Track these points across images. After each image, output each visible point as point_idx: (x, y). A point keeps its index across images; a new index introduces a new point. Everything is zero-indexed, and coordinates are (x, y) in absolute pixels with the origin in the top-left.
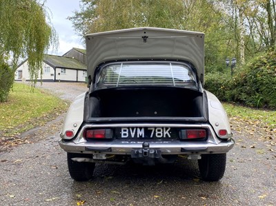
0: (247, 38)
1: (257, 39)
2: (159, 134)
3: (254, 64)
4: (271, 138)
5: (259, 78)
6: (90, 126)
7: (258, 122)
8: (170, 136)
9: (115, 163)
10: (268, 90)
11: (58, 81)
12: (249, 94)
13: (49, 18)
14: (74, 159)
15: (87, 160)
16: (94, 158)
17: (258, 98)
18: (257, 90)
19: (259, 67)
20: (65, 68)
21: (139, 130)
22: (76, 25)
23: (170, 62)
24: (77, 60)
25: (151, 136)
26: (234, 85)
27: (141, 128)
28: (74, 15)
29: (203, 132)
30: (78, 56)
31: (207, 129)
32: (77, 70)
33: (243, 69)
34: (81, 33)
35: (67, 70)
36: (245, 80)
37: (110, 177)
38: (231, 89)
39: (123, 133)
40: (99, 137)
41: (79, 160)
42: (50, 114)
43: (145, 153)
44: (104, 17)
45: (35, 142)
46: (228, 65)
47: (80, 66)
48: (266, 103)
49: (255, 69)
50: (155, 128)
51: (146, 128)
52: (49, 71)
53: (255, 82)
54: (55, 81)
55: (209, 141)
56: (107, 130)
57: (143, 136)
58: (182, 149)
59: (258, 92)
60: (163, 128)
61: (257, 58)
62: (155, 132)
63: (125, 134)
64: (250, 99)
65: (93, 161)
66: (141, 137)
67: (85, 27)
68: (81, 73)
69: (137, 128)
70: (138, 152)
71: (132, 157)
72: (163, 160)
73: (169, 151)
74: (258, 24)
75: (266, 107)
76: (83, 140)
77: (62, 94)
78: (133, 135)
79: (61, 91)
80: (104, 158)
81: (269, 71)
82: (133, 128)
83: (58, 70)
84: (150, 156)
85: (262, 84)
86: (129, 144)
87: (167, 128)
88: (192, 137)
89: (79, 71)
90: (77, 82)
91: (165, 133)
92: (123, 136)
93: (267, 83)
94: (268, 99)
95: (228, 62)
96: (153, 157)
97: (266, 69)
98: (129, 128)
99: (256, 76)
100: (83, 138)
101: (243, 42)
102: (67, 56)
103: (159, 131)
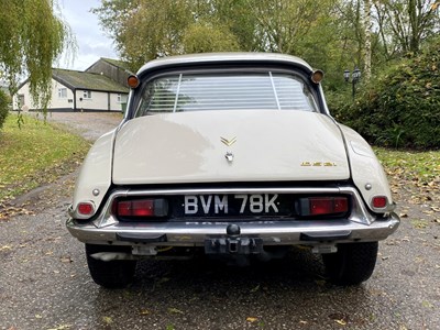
0: (375, 37)
1: (389, 39)
2: (256, 207)
3: (390, 78)
4: (429, 199)
5: (400, 99)
6: (126, 193)
7: (400, 171)
8: (276, 210)
9: (173, 257)
10: (414, 119)
11: (79, 110)
12: (382, 126)
13: (58, 7)
14: (96, 256)
15: (121, 256)
16: (135, 252)
17: (397, 132)
18: (396, 120)
19: (399, 81)
20: (89, 90)
21: (217, 199)
22: (104, 21)
23: (270, 70)
24: (108, 77)
25: (242, 211)
26: (357, 111)
27: (221, 196)
28: (101, 5)
29: (343, 201)
30: (109, 71)
31: (349, 196)
32: (109, 92)
33: (371, 86)
34: (112, 33)
35: (92, 93)
36: (375, 103)
37: (166, 279)
38: (352, 118)
39: (187, 205)
40: (143, 213)
41: (106, 257)
42: (66, 162)
43: (233, 246)
44: (148, 6)
45: (37, 212)
46: (347, 79)
47: (113, 87)
48: (410, 139)
49: (393, 84)
50: (249, 195)
51: (231, 197)
52: (65, 95)
53: (393, 107)
54: (76, 110)
55: (353, 219)
56: (157, 200)
57: (226, 211)
58: (303, 236)
59: (397, 123)
60: (263, 195)
61: (397, 67)
62: (248, 203)
63: (191, 208)
64: (384, 133)
65: (132, 258)
66: (222, 212)
67: (118, 24)
68: (114, 97)
69: (213, 195)
70: (217, 243)
71: (207, 252)
72: (266, 255)
73: (277, 240)
74: (392, 13)
75: (409, 146)
76: (112, 220)
77: (87, 130)
78: (206, 209)
79: (85, 126)
80: (153, 252)
81: (416, 88)
82: (206, 196)
83: (80, 94)
84: (242, 251)
85: (404, 109)
86: (200, 226)
87: (271, 196)
88: (321, 212)
89: (112, 95)
90: (109, 111)
91: (268, 205)
92: (187, 212)
93: (412, 108)
94: (413, 133)
95: (347, 75)
96: (247, 252)
97: (412, 85)
98: (198, 196)
99: (394, 97)
100: (112, 217)
101: (368, 43)
102: (92, 72)
103: (256, 200)
